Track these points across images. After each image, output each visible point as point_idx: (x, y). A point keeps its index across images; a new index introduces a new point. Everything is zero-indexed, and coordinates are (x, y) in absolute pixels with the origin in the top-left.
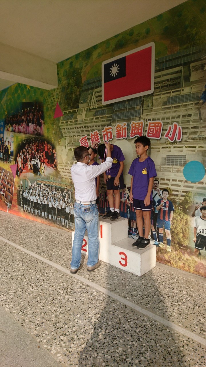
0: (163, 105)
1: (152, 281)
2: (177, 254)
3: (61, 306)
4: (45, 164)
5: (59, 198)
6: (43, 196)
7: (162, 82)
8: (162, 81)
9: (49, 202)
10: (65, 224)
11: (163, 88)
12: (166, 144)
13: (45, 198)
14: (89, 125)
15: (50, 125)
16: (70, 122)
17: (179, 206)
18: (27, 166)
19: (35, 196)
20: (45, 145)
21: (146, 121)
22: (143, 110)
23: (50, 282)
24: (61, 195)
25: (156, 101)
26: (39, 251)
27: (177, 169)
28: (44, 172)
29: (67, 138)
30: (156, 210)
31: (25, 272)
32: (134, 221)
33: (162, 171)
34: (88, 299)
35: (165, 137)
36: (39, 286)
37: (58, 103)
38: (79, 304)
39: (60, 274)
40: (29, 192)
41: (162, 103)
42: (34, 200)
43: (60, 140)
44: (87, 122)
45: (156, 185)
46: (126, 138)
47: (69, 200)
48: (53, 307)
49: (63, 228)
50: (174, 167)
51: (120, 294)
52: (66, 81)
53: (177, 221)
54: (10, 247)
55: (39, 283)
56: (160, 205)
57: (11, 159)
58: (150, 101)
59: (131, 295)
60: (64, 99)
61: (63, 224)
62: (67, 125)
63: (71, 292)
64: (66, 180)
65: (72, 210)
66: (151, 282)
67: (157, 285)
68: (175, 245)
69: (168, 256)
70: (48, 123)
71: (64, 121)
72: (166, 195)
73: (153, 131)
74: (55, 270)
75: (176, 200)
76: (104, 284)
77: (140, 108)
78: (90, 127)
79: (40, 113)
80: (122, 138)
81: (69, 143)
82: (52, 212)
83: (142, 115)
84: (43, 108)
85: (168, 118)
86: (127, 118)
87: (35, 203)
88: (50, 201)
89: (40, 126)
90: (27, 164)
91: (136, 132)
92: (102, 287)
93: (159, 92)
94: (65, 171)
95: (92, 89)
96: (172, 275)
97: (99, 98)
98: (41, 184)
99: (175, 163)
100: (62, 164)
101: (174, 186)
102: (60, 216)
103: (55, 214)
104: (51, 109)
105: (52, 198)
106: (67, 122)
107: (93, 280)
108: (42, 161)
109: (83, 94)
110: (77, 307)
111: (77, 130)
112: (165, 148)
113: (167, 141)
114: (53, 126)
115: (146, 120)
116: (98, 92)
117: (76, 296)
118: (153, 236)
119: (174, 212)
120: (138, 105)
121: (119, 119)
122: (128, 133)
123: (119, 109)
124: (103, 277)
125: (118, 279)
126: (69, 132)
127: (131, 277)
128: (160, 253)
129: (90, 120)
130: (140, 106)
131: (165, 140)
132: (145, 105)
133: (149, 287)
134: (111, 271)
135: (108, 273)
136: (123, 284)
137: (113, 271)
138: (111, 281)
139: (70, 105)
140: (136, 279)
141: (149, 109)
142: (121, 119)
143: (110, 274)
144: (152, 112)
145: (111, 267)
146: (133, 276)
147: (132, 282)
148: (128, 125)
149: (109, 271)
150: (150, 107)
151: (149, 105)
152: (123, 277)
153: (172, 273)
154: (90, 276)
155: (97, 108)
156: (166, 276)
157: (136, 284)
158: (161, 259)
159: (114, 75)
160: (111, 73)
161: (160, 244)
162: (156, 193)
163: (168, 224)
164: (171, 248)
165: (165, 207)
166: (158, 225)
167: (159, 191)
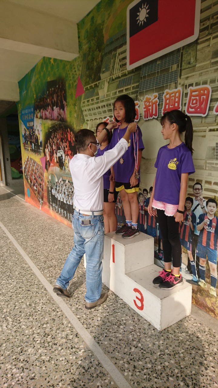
0: (213, 58)
1: (176, 343)
3: (25, 367)
4: (68, 156)
6: (68, 195)
7: (213, 17)
8: (212, 14)
11: (213, 27)
12: (216, 124)
13: (70, 198)
15: (72, 107)
16: (92, 100)
18: (53, 158)
19: (61, 194)
20: (68, 132)
21: (186, 88)
22: (181, 70)
23: (32, 319)
25: (201, 52)
26: (45, 266)
28: (68, 166)
29: (88, 122)
30: (196, 230)
31: (12, 296)
33: (207, 168)
34: (68, 361)
35: (214, 112)
36: (15, 324)
37: (79, 76)
38: (50, 369)
39: (51, 307)
40: (56, 189)
41: (211, 54)
42: (60, 198)
43: (82, 126)
45: (197, 191)
46: (156, 117)
48: (14, 367)
51: (117, 361)
54: (17, 256)
55: (18, 319)
56: (202, 223)
57: (41, 151)
58: (191, 53)
59: (133, 366)
60: (85, 70)
62: (88, 105)
63: (50, 343)
66: (174, 346)
67: (182, 353)
69: (212, 302)
70: (70, 105)
71: (86, 99)
72: (212, 208)
73: (196, 103)
74: (48, 300)
76: (101, 337)
77: (177, 69)
79: (63, 92)
80: (151, 118)
81: (91, 128)
83: (180, 78)
84: (65, 86)
86: (158, 86)
87: (62, 202)
89: (63, 110)
90: (54, 157)
91: (170, 107)
92: (96, 341)
93: (207, 36)
95: (116, 49)
96: (213, 336)
97: (123, 62)
98: (66, 181)
104: (73, 85)
106: (88, 101)
107: (89, 325)
108: (66, 152)
109: (106, 59)
110: (45, 375)
111: (99, 110)
112: (214, 130)
114: (75, 108)
115: (186, 86)
116: (122, 53)
117: (53, 352)
118: (191, 268)
120: (175, 63)
121: (148, 89)
122: (160, 110)
123: (148, 74)
124: (105, 323)
125: (124, 331)
126: (91, 115)
127: (145, 329)
128: (199, 295)
129: (113, 95)
130: (178, 64)
131: (214, 117)
132: (185, 62)
133: (168, 354)
134: (121, 313)
135: (115, 316)
136: (128, 342)
137: (122, 314)
138: (113, 333)
139: (92, 78)
140: (151, 335)
141: (191, 67)
142: (151, 88)
143: (117, 318)
144: (196, 72)
145: (123, 306)
146: (148, 329)
147: (144, 340)
148: (160, 97)
149: (117, 313)
150: (192, 63)
151: (191, 61)
152: (134, 328)
153: (214, 331)
154: (87, 318)
155: (120, 76)
156: (203, 336)
157: (148, 346)
158: (201, 303)
159: (141, 23)
160: (138, 20)
161: (200, 281)
162: (198, 204)
163: (214, 255)
164: (216, 292)
165: (210, 227)
166: (198, 253)
167: (202, 201)
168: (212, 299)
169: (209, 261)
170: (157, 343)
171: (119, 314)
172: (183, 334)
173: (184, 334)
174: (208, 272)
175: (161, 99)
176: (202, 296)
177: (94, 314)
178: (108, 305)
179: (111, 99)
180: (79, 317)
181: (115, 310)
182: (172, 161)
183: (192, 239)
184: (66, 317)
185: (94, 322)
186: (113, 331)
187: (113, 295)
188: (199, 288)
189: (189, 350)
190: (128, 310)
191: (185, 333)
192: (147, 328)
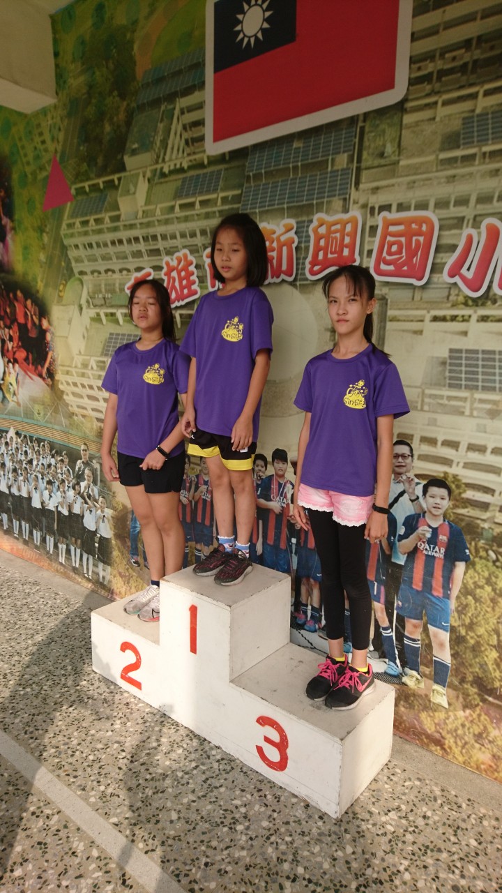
0: (442, 149)
1: (384, 843)
2: (470, 718)
4: (17, 365)
5: (63, 481)
6: (15, 470)
7: (442, 55)
8: (441, 48)
9: (34, 491)
10: (81, 565)
11: (444, 79)
12: (449, 305)
13: (21, 478)
14: (159, 230)
15: (32, 234)
16: (97, 221)
17: (491, 546)
20: (17, 301)
21: (372, 213)
22: (359, 170)
24: (68, 470)
25: (414, 132)
27: (488, 406)
28: (16, 392)
29: (85, 278)
30: (396, 552)
32: (312, 580)
33: (426, 408)
35: (445, 277)
37: (55, 157)
41: (439, 139)
43: (65, 286)
44: (154, 221)
45: (400, 459)
46: (291, 279)
47: (95, 491)
49: (77, 577)
50: (478, 396)
52: (82, 79)
53: (476, 600)
56: (411, 536)
58: (387, 131)
60: (75, 141)
61: (77, 566)
62: (86, 233)
64: (83, 423)
65: (103, 522)
68: (466, 686)
69: (436, 721)
70: (27, 229)
71: (77, 217)
72: (438, 500)
73: (399, 252)
75: (479, 522)
77: (347, 164)
78: (164, 237)
80: (276, 280)
81: (91, 294)
82: (41, 522)
83: (357, 189)
84: (10, 176)
85: (462, 201)
86: (297, 202)
88: (36, 489)
91: (330, 256)
93: (428, 95)
94: (79, 390)
95: (172, 98)
96: (455, 807)
97: (195, 133)
98: (7, 432)
99: (483, 381)
100: (69, 369)
101: (471, 469)
102: (67, 538)
103: (51, 532)
104: (35, 179)
105: (43, 479)
106: (85, 223)
109: (141, 118)
111: (119, 248)
112: (444, 319)
113: (454, 292)
114: (41, 238)
115: (372, 209)
116: (191, 109)
118: (382, 645)
119: (467, 568)
120: (342, 150)
121: (266, 208)
122: (301, 261)
123: (267, 169)
124: (193, 825)
125: (251, 839)
126: (92, 259)
127: (299, 821)
128: (404, 706)
129: (162, 214)
130: (351, 153)
131: (446, 288)
132: (371, 151)
133: (375, 882)
134: (227, 788)
135: (215, 799)
136: (270, 869)
137: (231, 789)
138: (222, 850)
139: (96, 163)
140: (320, 834)
141: (385, 165)
142: (276, 207)
143: (222, 804)
144: (398, 177)
145: (226, 767)
146: (307, 819)
147: (308, 853)
148: (299, 230)
149: (216, 788)
150: (390, 156)
151: (386, 150)
152: (271, 825)
153: (453, 793)
154: (140, 818)
155: (186, 168)
156: (434, 811)
157: (321, 867)
158: (407, 725)
159: (249, 41)
160: (239, 32)
161: (406, 675)
162: (402, 490)
163: (443, 609)
164: (448, 697)
165: (432, 546)
166: (402, 608)
167: (413, 485)
168: (436, 714)
169: (429, 626)
170: (340, 853)
171: (222, 790)
172: (390, 814)
173: (393, 815)
174: (426, 651)
175: (304, 234)
176: (410, 708)
177: (155, 804)
178: (188, 769)
179: (156, 223)
180: (115, 820)
181: (209, 782)
182: (353, 387)
183: (387, 574)
184: (78, 829)
185: (163, 829)
186: (222, 846)
187: (191, 740)
188: (403, 691)
189: (419, 857)
190: (242, 773)
191: (393, 812)
192: (304, 816)
